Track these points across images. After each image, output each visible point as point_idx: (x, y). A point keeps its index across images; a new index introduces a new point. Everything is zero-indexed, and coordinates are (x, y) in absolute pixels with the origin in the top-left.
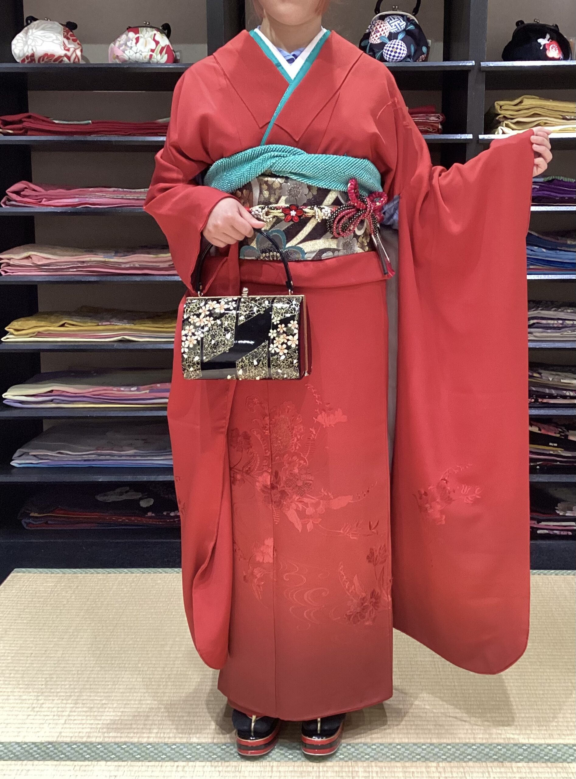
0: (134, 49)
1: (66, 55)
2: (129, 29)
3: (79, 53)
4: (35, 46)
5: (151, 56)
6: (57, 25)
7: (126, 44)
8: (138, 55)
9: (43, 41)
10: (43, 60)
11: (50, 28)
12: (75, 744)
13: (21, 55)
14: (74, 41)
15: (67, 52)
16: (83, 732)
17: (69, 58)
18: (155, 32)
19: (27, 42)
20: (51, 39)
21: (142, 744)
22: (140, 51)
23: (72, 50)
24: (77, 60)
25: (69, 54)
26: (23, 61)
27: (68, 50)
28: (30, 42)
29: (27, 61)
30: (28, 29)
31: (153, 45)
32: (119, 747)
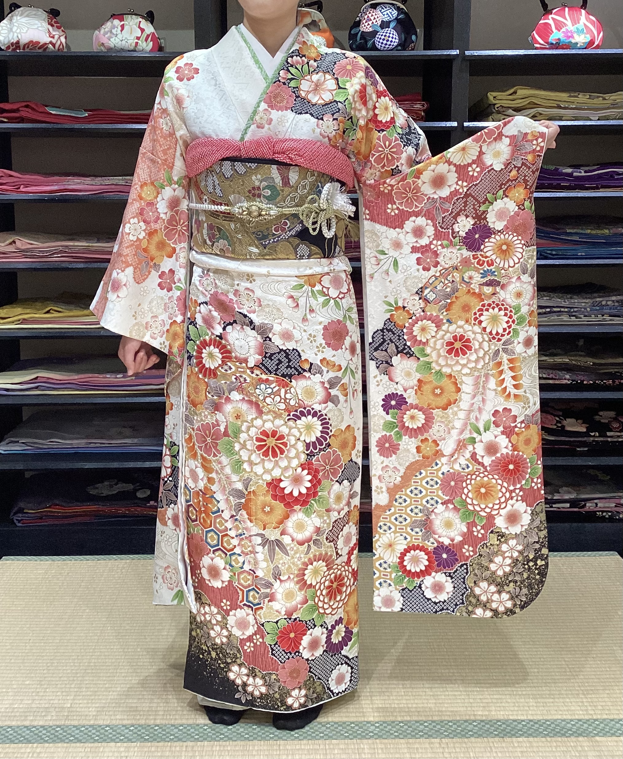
0: (120, 36)
1: (51, 43)
2: (114, 16)
3: (63, 40)
4: (20, 33)
5: (137, 43)
6: (41, 12)
7: (111, 32)
8: (124, 42)
9: (28, 28)
10: (28, 47)
11: (35, 15)
12: (84, 726)
13: (6, 42)
14: (59, 28)
15: (51, 39)
16: (90, 716)
17: (54, 45)
18: (141, 20)
19: (11, 29)
20: (36, 27)
21: (149, 726)
22: (126, 38)
23: (56, 37)
24: (61, 47)
25: (54, 41)
26: (8, 48)
27: (53, 37)
28: (14, 29)
29: (11, 48)
30: (12, 16)
31: (139, 33)
32: (127, 729)
